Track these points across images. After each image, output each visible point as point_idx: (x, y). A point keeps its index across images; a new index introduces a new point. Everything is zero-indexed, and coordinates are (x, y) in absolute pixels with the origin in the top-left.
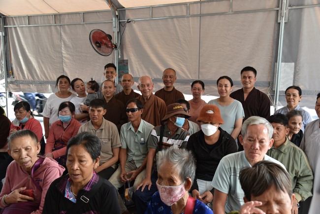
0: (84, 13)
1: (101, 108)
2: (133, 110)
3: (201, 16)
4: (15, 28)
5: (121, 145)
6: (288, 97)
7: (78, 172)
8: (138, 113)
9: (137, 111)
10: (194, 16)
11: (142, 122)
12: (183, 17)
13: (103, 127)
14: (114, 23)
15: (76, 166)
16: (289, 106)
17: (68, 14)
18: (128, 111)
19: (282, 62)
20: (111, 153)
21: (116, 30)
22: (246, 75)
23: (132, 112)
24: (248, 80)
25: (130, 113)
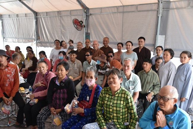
0: (71, 11)
1: (75, 54)
2: (88, 55)
3: (123, 12)
4: (41, 18)
5: (83, 71)
6: (157, 51)
7: (60, 74)
8: (90, 57)
9: (90, 56)
10: (120, 12)
11: (92, 61)
12: (115, 13)
13: (75, 62)
14: (84, 15)
15: (60, 72)
16: (158, 55)
17: (64, 11)
18: (86, 56)
19: (159, 35)
20: (79, 74)
21: (85, 19)
22: (140, 41)
23: (88, 56)
24: (141, 43)
25: (87, 57)
